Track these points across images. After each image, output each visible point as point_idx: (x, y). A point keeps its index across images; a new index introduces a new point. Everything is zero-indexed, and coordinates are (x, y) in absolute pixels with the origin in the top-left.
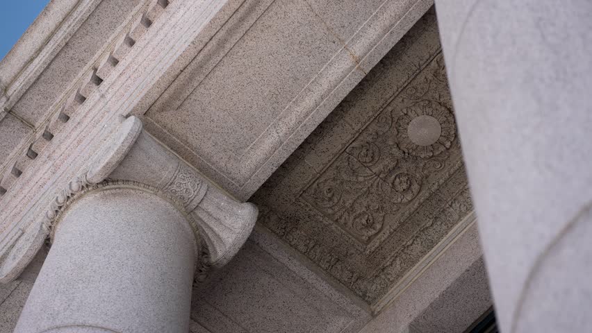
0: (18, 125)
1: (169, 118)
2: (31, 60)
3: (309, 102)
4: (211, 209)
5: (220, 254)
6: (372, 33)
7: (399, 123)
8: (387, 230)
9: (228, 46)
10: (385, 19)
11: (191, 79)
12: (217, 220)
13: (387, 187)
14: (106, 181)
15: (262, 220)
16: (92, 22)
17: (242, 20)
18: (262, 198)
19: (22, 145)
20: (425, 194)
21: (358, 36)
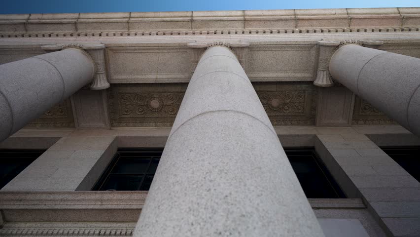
0: (74, 27)
1: (110, 53)
2: (90, 19)
3: (140, 77)
4: (101, 77)
5: (94, 87)
6: (164, 77)
7: (152, 98)
8: (129, 116)
9: (136, 51)
10: (170, 76)
11: (123, 50)
12: (100, 80)
13: (137, 108)
14: (86, 50)
15: (107, 90)
16: (111, 24)
17: (144, 49)
18: (113, 86)
19: (71, 32)
20: (143, 116)
21: (162, 75)
